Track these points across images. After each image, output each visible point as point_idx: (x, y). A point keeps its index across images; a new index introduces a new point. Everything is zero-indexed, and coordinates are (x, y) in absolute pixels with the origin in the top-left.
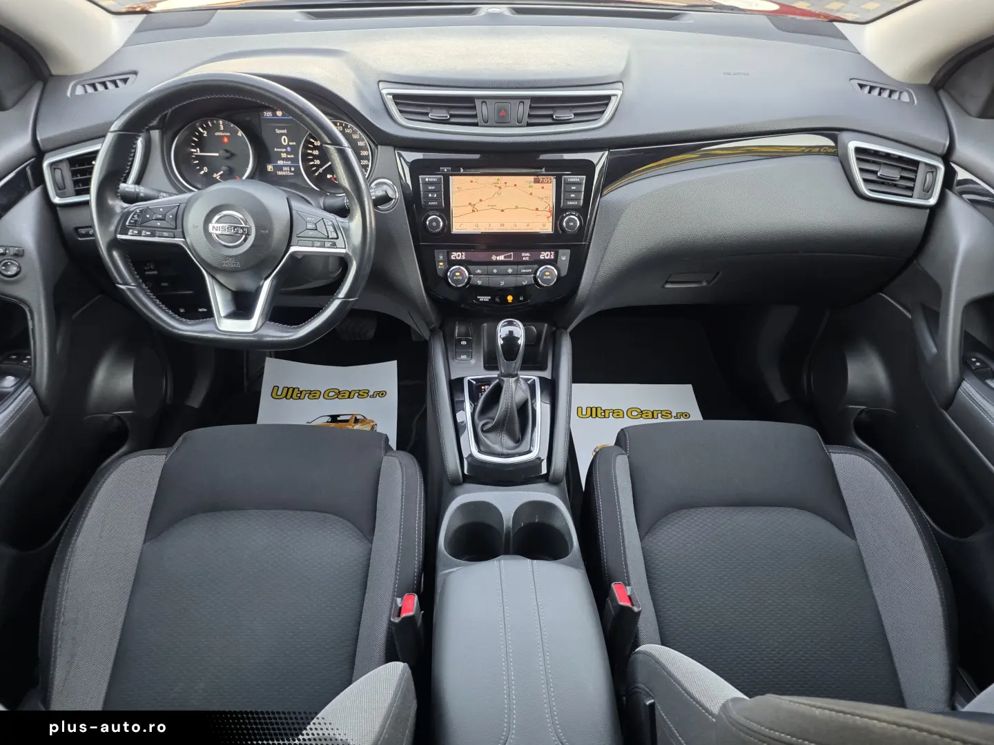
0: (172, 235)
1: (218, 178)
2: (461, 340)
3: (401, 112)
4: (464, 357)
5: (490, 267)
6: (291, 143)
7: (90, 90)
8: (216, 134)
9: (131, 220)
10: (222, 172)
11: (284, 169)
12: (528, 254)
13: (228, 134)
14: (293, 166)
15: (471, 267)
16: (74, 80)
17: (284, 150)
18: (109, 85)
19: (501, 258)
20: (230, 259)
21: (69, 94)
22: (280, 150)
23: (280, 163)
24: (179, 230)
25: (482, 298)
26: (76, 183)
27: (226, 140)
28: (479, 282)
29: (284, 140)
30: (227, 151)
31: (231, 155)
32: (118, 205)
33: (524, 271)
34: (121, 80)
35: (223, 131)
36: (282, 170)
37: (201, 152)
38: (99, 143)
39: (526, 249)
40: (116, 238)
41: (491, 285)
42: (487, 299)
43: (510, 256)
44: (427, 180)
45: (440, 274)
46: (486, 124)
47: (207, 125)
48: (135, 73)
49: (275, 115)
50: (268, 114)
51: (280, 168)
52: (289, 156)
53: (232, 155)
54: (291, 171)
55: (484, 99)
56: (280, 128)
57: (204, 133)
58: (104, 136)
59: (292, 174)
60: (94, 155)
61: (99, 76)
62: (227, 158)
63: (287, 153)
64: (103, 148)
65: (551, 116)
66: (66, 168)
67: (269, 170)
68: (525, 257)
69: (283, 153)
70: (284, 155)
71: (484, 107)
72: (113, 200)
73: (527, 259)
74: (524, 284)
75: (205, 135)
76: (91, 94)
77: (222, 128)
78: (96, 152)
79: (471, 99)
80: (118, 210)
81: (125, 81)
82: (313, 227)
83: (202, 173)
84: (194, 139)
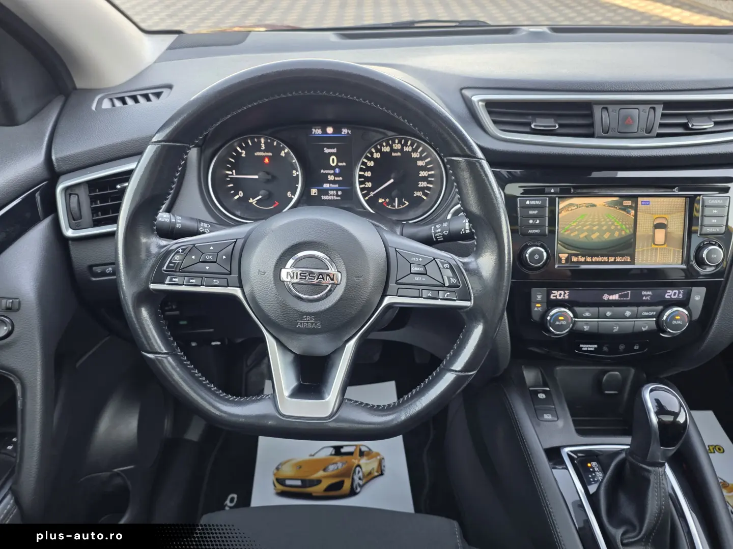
0: (224, 282)
1: (254, 203)
2: (537, 392)
3: (495, 122)
4: (547, 417)
5: (601, 309)
6: (340, 164)
7: (118, 104)
8: (256, 154)
9: (170, 262)
10: (260, 197)
11: (331, 192)
12: (650, 293)
13: (271, 154)
14: (340, 190)
15: (577, 309)
16: (103, 93)
17: (332, 172)
18: (140, 98)
19: (615, 297)
20: (309, 318)
21: (94, 107)
22: (326, 172)
23: (326, 186)
24: (235, 276)
25: (585, 347)
26: (94, 211)
27: (267, 160)
28: (585, 327)
29: (333, 161)
30: (268, 173)
31: (272, 179)
32: (155, 244)
33: (646, 314)
34: (154, 94)
35: (264, 151)
36: (327, 194)
37: (236, 175)
38: (134, 161)
39: (647, 286)
40: (148, 288)
41: (601, 331)
42: (591, 347)
43: (626, 295)
44: (528, 202)
45: (536, 317)
46: (606, 134)
47: (247, 144)
48: (170, 87)
49: (324, 132)
50: (317, 131)
51: (326, 192)
52: (336, 179)
53: (274, 178)
54: (337, 195)
55: (605, 105)
56: (329, 147)
57: (242, 153)
58: (140, 153)
59: (339, 198)
60: (126, 176)
61: (129, 89)
62: (268, 181)
63: (335, 175)
64: (139, 167)
65: (685, 126)
66: (84, 194)
67: (313, 194)
68: (646, 296)
69: (331, 174)
70: (331, 178)
71: (605, 114)
72: (148, 236)
73: (648, 298)
74: (644, 329)
75: (243, 155)
76: (120, 108)
77: (263, 147)
78: (130, 172)
79: (588, 106)
80: (154, 250)
81: (158, 95)
82: (422, 269)
83: (236, 197)
84: (231, 159)
